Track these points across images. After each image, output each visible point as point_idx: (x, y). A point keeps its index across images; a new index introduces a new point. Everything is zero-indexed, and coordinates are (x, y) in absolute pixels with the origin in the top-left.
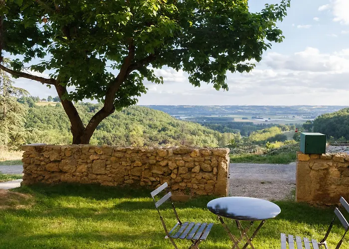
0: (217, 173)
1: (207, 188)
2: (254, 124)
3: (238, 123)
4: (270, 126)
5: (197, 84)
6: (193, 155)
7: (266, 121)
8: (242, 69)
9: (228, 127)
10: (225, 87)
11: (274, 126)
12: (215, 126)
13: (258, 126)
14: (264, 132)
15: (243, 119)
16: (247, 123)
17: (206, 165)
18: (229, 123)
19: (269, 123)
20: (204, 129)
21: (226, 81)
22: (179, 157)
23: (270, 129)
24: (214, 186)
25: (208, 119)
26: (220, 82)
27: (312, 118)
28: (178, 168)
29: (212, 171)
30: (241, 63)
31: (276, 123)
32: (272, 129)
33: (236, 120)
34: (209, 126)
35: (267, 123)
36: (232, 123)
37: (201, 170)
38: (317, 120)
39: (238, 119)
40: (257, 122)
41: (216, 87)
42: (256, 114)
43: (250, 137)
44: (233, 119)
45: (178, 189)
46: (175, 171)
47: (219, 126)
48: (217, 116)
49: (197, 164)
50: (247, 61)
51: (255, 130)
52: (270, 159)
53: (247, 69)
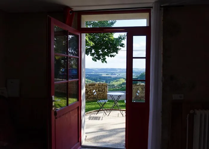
0: (104, 92)
1: (100, 97)
2: (112, 77)
3: (104, 77)
4: (119, 78)
5: (96, 61)
6: (96, 85)
7: (118, 76)
8: (111, 56)
9: (99, 79)
10: (106, 62)
11: (121, 78)
12: (92, 79)
13: (114, 78)
14: (117, 81)
15: (107, 75)
16: (109, 77)
17: (100, 89)
18: (100, 77)
19: (119, 77)
20: (87, 80)
21: (106, 60)
22: (91, 87)
23: (120, 80)
24: (103, 96)
25: (89, 75)
26: (104, 60)
27: (139, 74)
28: (90, 90)
29: (102, 91)
30: (111, 54)
31: (123, 77)
32: (121, 79)
33: (103, 75)
34: (89, 78)
35: (118, 77)
36: (101, 77)
37: (99, 91)
38: (141, 75)
39: (104, 75)
40: (113, 76)
41: (103, 62)
42: (113, 72)
43: (110, 83)
44: (102, 75)
45: (90, 98)
46: (90, 91)
47: (95, 79)
48: (94, 73)
49: (97, 89)
50: (113, 53)
51: (113, 80)
52: (121, 89)
53: (114, 56)
